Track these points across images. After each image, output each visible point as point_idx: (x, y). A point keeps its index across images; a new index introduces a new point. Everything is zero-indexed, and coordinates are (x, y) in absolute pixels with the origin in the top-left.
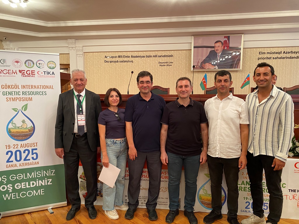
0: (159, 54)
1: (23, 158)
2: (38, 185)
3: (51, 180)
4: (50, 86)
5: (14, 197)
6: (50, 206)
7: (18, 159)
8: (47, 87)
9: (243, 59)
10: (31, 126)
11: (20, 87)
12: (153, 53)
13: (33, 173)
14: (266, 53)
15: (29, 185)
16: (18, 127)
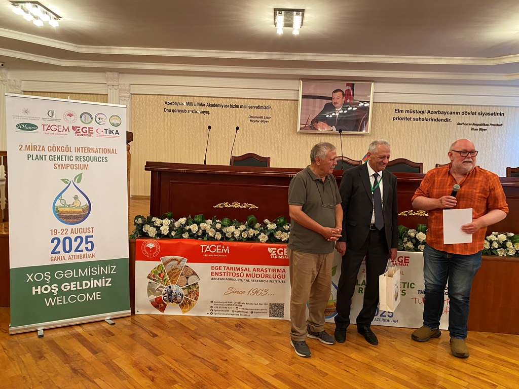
0: (250, 103)
1: (74, 248)
2: (92, 287)
3: (110, 279)
4: (113, 149)
5: (59, 302)
6: (108, 316)
7: (67, 249)
8: (109, 151)
9: (372, 118)
10: (86, 205)
11: (73, 150)
12: (241, 102)
13: (87, 269)
14: (404, 111)
15: (81, 286)
16: (69, 205)
